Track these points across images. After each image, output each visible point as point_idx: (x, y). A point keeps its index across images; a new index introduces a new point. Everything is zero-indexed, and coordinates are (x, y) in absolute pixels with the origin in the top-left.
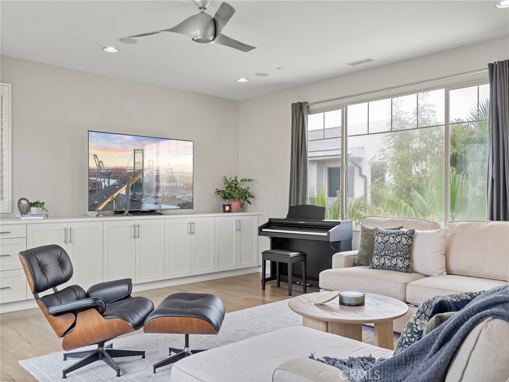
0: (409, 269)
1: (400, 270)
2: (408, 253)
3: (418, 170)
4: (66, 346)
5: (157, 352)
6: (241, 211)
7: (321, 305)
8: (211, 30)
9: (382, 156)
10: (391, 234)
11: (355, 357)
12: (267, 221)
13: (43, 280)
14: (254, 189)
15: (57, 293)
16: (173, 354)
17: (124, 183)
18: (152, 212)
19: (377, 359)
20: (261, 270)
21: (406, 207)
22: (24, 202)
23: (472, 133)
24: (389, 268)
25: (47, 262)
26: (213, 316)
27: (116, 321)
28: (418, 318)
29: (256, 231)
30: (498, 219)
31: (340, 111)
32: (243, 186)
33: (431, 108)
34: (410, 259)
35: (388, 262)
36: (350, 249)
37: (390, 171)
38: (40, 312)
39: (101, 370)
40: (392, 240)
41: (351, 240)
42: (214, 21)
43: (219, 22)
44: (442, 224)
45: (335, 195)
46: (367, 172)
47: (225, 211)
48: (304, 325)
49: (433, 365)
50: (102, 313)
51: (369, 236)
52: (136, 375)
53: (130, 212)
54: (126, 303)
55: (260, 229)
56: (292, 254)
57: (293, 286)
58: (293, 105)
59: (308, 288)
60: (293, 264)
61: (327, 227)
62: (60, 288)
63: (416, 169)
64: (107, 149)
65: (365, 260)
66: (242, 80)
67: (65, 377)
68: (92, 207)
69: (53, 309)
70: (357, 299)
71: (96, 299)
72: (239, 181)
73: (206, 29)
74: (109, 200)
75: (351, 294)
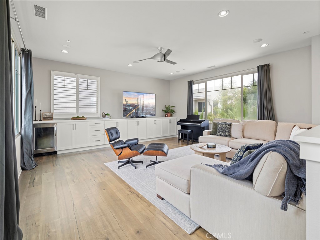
0: (230, 136)
1: (227, 136)
2: (229, 131)
3: (230, 103)
4: (119, 159)
5: (146, 162)
6: (171, 117)
7: (201, 148)
8: (163, 58)
9: (218, 98)
10: (223, 124)
11: (216, 164)
12: (180, 120)
13: (112, 138)
14: (175, 109)
15: (116, 142)
16: (152, 163)
17: (135, 108)
18: (142, 117)
19: (223, 165)
20: (178, 136)
21: (227, 115)
22: (104, 114)
23: (249, 90)
24: (223, 136)
25: (113, 132)
26: (165, 150)
27: (135, 151)
28: (240, 152)
29: (176, 123)
30: (261, 119)
31: (204, 83)
32: (171, 109)
33: (235, 82)
34: (230, 133)
35: (222, 134)
36: (208, 129)
37: (220, 103)
38: (111, 148)
39: (129, 166)
40: (224, 126)
41: (208, 126)
42: (164, 55)
43: (166, 55)
44: (241, 121)
45: (201, 112)
46: (212, 104)
47: (165, 117)
48: (195, 154)
49: (249, 167)
50: (130, 149)
51: (215, 125)
52: (141, 169)
53: (135, 117)
54: (137, 146)
55: (178, 122)
56: (188, 131)
57: (189, 141)
58: (188, 81)
59: (194, 142)
60: (189, 134)
61: (200, 122)
62: (117, 141)
63: (229, 103)
64: (129, 98)
65: (214, 133)
66: (172, 74)
67: (119, 169)
68: (124, 115)
69: (115, 147)
70: (213, 146)
71: (128, 144)
72: (170, 107)
73: (162, 57)
74: (130, 114)
75: (211, 144)
